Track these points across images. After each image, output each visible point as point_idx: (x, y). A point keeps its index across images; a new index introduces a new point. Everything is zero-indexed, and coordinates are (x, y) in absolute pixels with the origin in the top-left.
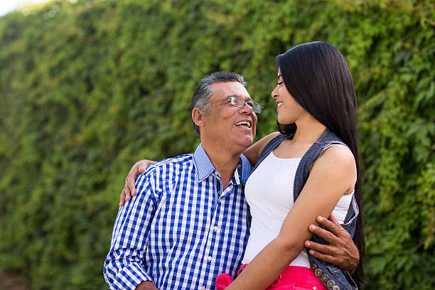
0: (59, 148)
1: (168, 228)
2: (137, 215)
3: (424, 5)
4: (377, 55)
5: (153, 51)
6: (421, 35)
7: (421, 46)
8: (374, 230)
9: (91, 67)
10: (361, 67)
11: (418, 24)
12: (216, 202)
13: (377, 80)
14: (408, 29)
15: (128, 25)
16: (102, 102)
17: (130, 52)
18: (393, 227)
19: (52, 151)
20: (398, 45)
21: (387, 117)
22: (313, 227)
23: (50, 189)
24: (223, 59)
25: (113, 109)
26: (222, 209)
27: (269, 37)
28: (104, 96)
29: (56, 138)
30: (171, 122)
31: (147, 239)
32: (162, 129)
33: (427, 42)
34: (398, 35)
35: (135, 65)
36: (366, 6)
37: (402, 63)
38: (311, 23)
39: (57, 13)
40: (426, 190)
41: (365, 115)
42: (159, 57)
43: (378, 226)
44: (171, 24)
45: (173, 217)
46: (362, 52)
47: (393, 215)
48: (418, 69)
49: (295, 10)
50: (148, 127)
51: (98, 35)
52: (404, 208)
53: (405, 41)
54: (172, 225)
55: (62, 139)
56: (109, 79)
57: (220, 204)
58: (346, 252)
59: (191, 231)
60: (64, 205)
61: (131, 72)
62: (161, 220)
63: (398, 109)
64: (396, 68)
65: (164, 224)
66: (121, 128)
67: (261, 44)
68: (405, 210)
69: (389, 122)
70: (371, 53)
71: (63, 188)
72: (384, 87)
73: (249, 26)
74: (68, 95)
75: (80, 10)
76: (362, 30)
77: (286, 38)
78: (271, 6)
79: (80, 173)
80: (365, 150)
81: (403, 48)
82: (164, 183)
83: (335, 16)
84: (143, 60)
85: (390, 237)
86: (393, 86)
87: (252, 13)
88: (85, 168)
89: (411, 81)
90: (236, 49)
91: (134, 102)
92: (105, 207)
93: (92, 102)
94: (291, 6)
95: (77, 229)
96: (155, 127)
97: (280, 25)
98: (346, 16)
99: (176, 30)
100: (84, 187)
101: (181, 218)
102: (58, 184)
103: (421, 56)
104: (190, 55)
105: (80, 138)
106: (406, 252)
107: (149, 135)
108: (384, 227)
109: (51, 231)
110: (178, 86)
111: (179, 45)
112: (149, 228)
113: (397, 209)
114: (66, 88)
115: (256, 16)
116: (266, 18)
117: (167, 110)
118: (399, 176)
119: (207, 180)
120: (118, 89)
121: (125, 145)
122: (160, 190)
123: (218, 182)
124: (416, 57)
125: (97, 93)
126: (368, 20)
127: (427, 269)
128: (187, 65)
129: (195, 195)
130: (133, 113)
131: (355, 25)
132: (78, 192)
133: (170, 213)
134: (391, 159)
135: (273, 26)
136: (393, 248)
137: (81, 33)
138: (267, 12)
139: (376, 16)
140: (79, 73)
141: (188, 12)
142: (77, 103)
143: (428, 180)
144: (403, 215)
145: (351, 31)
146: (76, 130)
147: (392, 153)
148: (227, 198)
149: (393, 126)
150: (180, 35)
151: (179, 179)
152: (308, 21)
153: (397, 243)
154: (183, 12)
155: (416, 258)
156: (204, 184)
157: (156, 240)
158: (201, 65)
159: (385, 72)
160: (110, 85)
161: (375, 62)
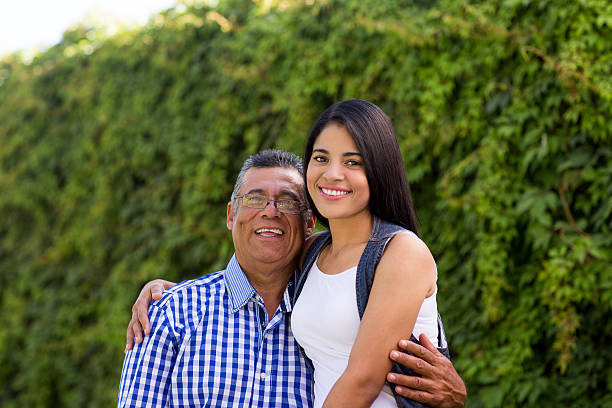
0: (25, 271)
1: (196, 380)
2: (151, 365)
3: (521, 27)
4: (461, 104)
5: (147, 123)
6: (521, 71)
7: (523, 86)
8: (480, 348)
9: (60, 152)
10: (441, 122)
11: (516, 55)
12: (260, 337)
13: (465, 139)
14: (502, 63)
15: (108, 89)
16: (80, 201)
17: (114, 127)
18: (507, 342)
19: (17, 276)
20: (491, 87)
21: (483, 189)
22: (396, 354)
23: (17, 330)
24: (246, 127)
25: (97, 210)
26: (270, 347)
27: (308, 90)
28: (83, 192)
29: (20, 257)
30: (182, 220)
31: (168, 397)
32: (169, 232)
33: (530, 79)
34: (489, 73)
35: (123, 144)
36: (440, 35)
37: (498, 112)
38: (366, 65)
39: (6, 81)
40: (553, 288)
41: (452, 189)
42: (155, 131)
43: (486, 342)
44: (168, 83)
45: (202, 363)
46: (441, 101)
47: (505, 325)
48: (521, 117)
49: (341, 48)
50: (148, 231)
51: (67, 105)
52: (520, 314)
53: (499, 81)
54: (201, 374)
55: (28, 257)
56: (87, 167)
57: (266, 341)
58: (445, 386)
59: (228, 381)
60: (39, 351)
61: (118, 155)
62: (185, 369)
63: (498, 176)
64: (490, 119)
65: (190, 374)
66: (112, 237)
67: (298, 102)
68: (522, 317)
69: (487, 195)
70: (453, 100)
71: (36, 327)
72: (476, 147)
73: (279, 76)
74: (32, 195)
75: (38, 72)
76: (439, 71)
77: (332, 89)
78: (307, 47)
79: (58, 304)
80: (458, 237)
81: (498, 90)
82: (186, 315)
83: (398, 54)
84: (134, 136)
85: (504, 357)
86: (488, 145)
87: (281, 58)
88: (64, 295)
89: (513, 135)
90: (264, 111)
91: (125, 198)
92: (98, 348)
93: (66, 201)
94: (336, 45)
95: (62, 385)
96: (159, 230)
97: (321, 72)
98: (413, 52)
99: (177, 91)
100: (65, 323)
101: (213, 363)
102: (29, 321)
103: (524, 99)
104: (198, 124)
105: (55, 254)
106: (529, 375)
107: (153, 243)
108: (495, 343)
109: (25, 389)
110: (187, 170)
111: (183, 112)
112: (169, 381)
113: (510, 317)
114: (28, 185)
115: (287, 62)
116: (301, 64)
117: (174, 204)
118: (507, 271)
119: (246, 308)
120: (101, 181)
121: (119, 259)
122: (181, 326)
123: (261, 310)
124: (516, 101)
125: (73, 188)
126: (445, 56)
127: (561, 396)
128: (196, 139)
129: (231, 331)
130: (125, 213)
131: (428, 64)
132: (58, 331)
133: (197, 357)
134: (494, 246)
135: (312, 73)
136: (510, 373)
137: (42, 106)
138: (303, 56)
139: (456, 49)
140: (44, 162)
141: (191, 64)
142: (46, 205)
143: (554, 275)
144: (519, 325)
145: (423, 73)
146: (47, 243)
147: (495, 238)
148: (276, 331)
149: (493, 200)
150: (183, 97)
151: (207, 308)
152: (361, 63)
153: (515, 364)
154: (183, 64)
155: (543, 383)
156: (242, 313)
157: (180, 397)
158: (217, 138)
159: (476, 126)
160: (89, 175)
161: (460, 112)
